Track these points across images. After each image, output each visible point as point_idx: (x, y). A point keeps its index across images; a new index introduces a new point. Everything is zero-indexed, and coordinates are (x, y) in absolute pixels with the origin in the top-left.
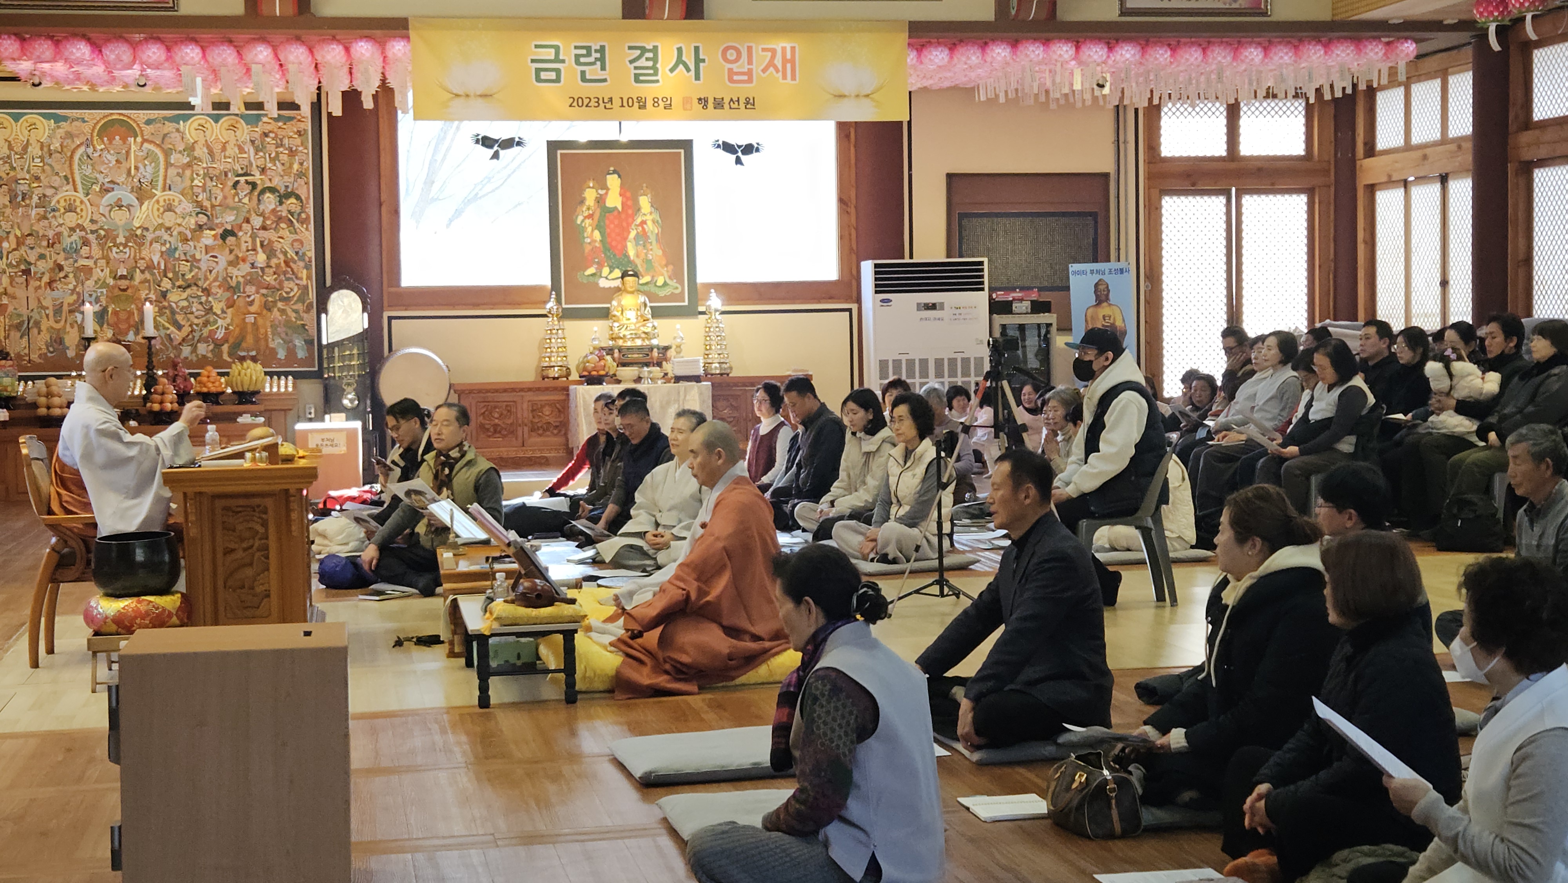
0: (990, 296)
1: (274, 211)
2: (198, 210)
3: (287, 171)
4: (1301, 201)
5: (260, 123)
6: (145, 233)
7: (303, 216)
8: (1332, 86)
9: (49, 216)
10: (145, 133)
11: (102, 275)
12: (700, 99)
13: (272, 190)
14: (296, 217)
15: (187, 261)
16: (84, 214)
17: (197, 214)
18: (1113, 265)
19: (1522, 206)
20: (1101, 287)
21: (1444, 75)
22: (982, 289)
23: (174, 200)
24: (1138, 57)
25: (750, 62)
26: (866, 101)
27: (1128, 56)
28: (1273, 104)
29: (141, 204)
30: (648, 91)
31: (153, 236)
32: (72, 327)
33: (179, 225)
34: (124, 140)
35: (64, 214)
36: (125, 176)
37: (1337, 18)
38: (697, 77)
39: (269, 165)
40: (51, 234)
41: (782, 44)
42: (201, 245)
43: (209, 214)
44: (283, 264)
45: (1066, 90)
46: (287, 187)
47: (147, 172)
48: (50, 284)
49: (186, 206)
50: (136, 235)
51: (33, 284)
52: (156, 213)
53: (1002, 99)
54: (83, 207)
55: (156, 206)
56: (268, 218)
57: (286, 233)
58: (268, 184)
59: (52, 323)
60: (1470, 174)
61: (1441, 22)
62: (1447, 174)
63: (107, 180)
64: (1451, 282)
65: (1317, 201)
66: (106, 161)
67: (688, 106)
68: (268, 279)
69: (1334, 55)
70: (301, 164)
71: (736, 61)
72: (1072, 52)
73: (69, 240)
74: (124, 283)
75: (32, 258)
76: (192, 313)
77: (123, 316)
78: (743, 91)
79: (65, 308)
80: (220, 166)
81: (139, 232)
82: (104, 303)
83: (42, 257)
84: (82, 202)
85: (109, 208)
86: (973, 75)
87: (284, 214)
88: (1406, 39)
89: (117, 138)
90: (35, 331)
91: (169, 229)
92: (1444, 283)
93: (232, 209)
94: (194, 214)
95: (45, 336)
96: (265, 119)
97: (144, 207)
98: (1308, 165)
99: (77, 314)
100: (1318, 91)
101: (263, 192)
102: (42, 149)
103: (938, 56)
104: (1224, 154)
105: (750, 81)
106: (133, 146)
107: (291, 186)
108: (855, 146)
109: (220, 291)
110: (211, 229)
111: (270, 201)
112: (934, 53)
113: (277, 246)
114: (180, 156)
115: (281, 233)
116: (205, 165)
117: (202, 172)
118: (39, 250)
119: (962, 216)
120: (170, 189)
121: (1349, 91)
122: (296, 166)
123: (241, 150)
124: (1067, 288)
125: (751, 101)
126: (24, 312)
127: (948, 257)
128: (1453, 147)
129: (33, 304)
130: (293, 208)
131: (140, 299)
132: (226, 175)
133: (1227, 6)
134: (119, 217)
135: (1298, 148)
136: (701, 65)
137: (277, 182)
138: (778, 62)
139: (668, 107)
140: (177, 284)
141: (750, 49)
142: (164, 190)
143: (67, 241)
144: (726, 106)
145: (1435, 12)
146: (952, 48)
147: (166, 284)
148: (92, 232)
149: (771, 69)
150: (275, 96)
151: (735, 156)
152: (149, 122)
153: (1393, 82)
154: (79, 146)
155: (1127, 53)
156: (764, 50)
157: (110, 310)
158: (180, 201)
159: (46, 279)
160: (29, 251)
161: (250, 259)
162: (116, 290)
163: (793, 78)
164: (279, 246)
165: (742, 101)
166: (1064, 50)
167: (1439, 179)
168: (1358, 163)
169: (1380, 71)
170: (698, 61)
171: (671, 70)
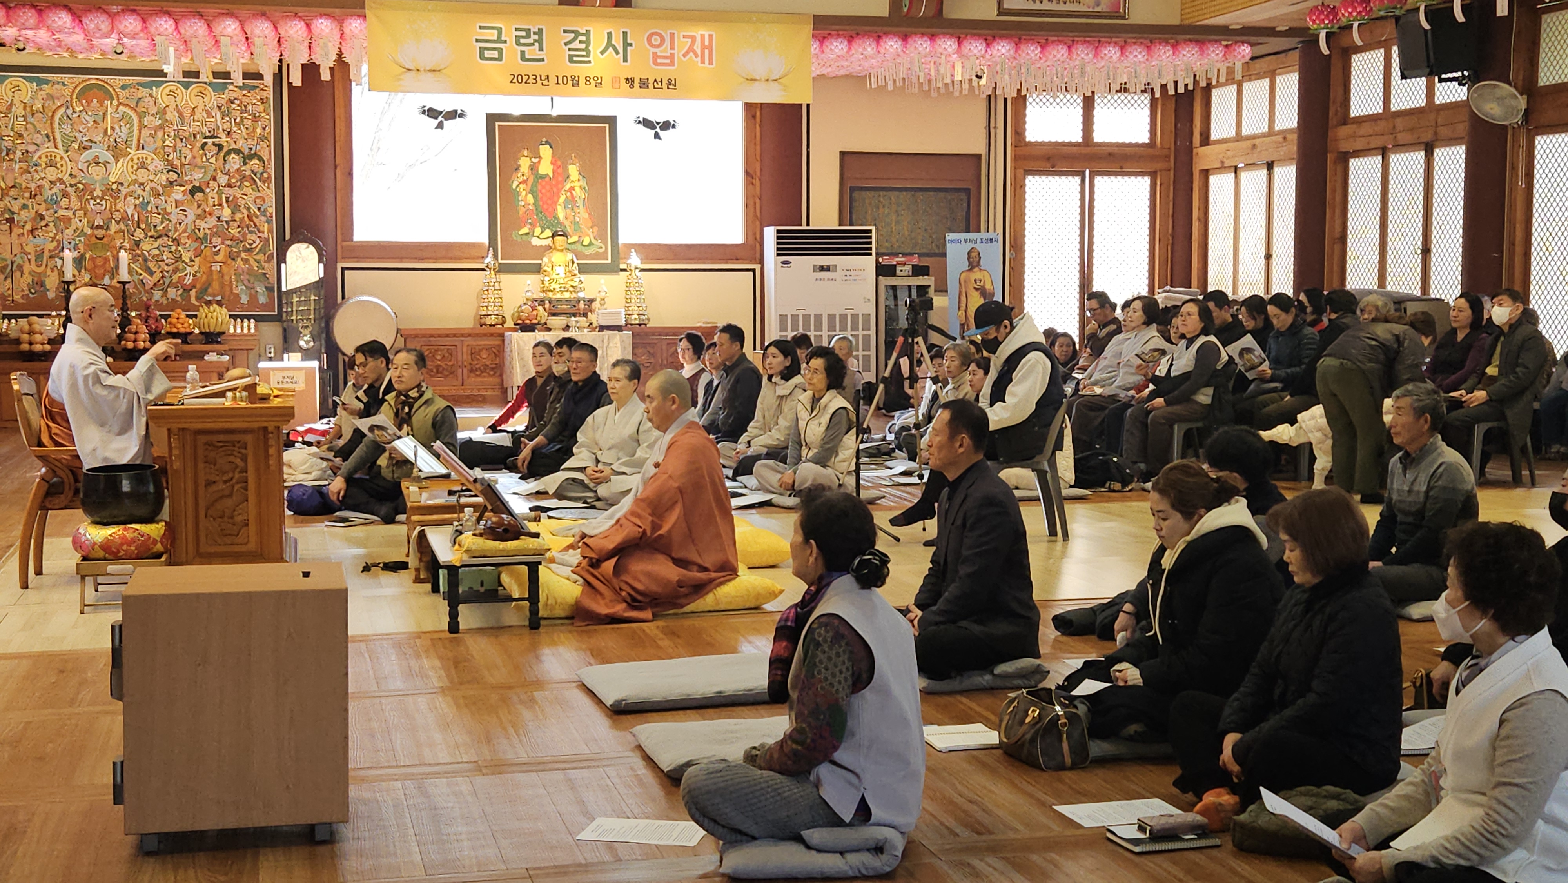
0: (877, 261)
1: (238, 170)
2: (169, 168)
3: (251, 134)
4: (1144, 183)
5: (226, 91)
6: (120, 188)
7: (265, 175)
8: (1176, 83)
9: (31, 170)
10: (121, 97)
11: (80, 224)
12: (627, 79)
13: (238, 152)
14: (258, 175)
15: (159, 214)
16: (64, 169)
17: (168, 172)
18: (983, 235)
19: (1339, 191)
20: (973, 254)
21: (1272, 75)
22: (870, 254)
23: (146, 159)
24: (1012, 52)
25: (672, 48)
26: (776, 83)
27: (1003, 51)
28: (1123, 98)
29: (117, 161)
30: (580, 70)
31: (128, 190)
32: (52, 270)
33: (152, 181)
34: (101, 103)
35: (45, 168)
36: (102, 135)
37: (1186, 22)
38: (625, 60)
39: (235, 129)
40: (33, 186)
41: (701, 32)
42: (171, 199)
43: (179, 172)
44: (246, 218)
45: (948, 80)
46: (251, 149)
47: (122, 133)
48: (32, 231)
49: (159, 164)
50: (112, 190)
51: (16, 231)
52: (130, 170)
53: (890, 87)
54: (63, 162)
55: (130, 163)
56: (233, 177)
57: (249, 191)
58: (233, 146)
59: (33, 267)
60: (1295, 162)
61: (1274, 28)
62: (1273, 162)
63: (85, 139)
64: (1274, 256)
65: (1159, 183)
66: (85, 122)
67: (617, 85)
68: (232, 231)
69: (1181, 55)
70: (264, 129)
71: (659, 46)
72: (955, 46)
73: (50, 192)
74: (100, 233)
75: (16, 209)
76: (163, 261)
77: (99, 262)
78: (666, 73)
79: (46, 254)
80: (189, 129)
81: (114, 187)
82: (82, 250)
83: (24, 207)
84: (62, 158)
85: (86, 164)
86: (866, 65)
87: (247, 173)
88: (1243, 42)
89: (95, 101)
90: (18, 274)
91: (143, 184)
92: (1268, 257)
93: (201, 168)
94: (165, 171)
95: (27, 279)
96: (231, 87)
97: (119, 164)
98: (1150, 150)
99: (57, 259)
100: (1164, 87)
101: (229, 153)
102: (25, 108)
103: (837, 46)
104: (1080, 140)
105: (672, 64)
106: (109, 109)
107: (254, 148)
108: (760, 126)
109: (189, 242)
110: (181, 186)
111: (235, 162)
112: (835, 44)
113: (241, 202)
114: (153, 118)
116: (175, 128)
117: (172, 134)
118: (21, 201)
119: (852, 189)
120: (143, 148)
121: (1190, 87)
122: (259, 130)
123: (208, 112)
124: (944, 255)
125: (673, 82)
126: (8, 257)
127: (840, 225)
128: (1279, 138)
129: (16, 250)
130: (256, 169)
131: (115, 247)
132: (195, 137)
133: (1091, 10)
134: (97, 172)
135: (1143, 137)
136: (629, 48)
137: (241, 144)
138: (697, 48)
139: (599, 85)
140: (149, 234)
141: (672, 35)
142: (138, 150)
143: (48, 193)
144: (651, 86)
145: (1270, 19)
146: (850, 39)
147: (139, 234)
148: (71, 186)
149: (691, 54)
150: (240, 65)
151: (653, 132)
152: (123, 87)
153: (1230, 80)
154: (59, 107)
155: (1003, 49)
156: (684, 37)
157: (87, 256)
158: (153, 159)
159: (28, 227)
160: (13, 202)
162: (94, 238)
163: (711, 63)
164: (243, 202)
165: (665, 82)
166: (948, 45)
167: (1265, 166)
168: (1195, 151)
169: (1219, 70)
170: (626, 45)
171: (602, 53)
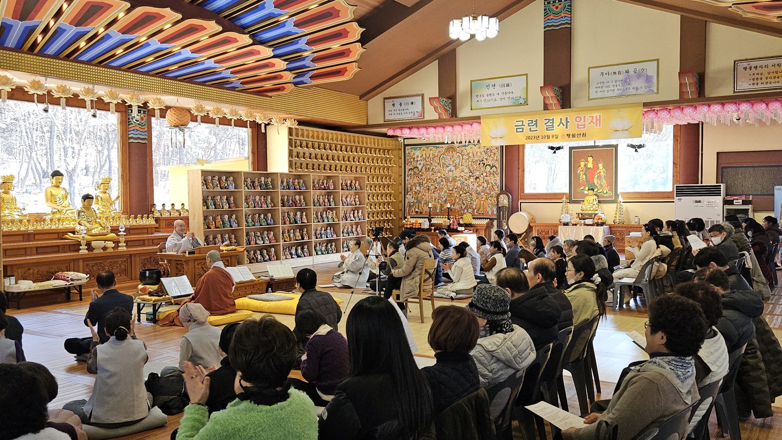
1: (489, 171)
2: (470, 171)
3: (493, 160)
6: (456, 178)
7: (497, 172)
9: (434, 174)
10: (457, 150)
11: (446, 190)
12: (567, 135)
14: (495, 172)
15: (467, 186)
16: (442, 173)
17: (470, 173)
23: (464, 169)
25: (585, 122)
29: (456, 170)
30: (550, 133)
31: (458, 179)
32: (438, 204)
33: (465, 176)
35: (437, 173)
36: (452, 162)
38: (567, 128)
39: (488, 158)
40: (434, 179)
41: (596, 114)
42: (470, 181)
43: (473, 173)
44: (491, 187)
47: (458, 161)
49: (467, 170)
50: (454, 179)
51: (430, 192)
52: (459, 173)
55: (459, 171)
56: (488, 173)
58: (488, 164)
59: (434, 203)
63: (448, 164)
66: (448, 159)
67: (564, 137)
68: (487, 191)
70: (497, 157)
71: (580, 121)
76: (467, 200)
77: (451, 201)
78: (582, 131)
80: (475, 159)
82: (446, 197)
84: (443, 170)
85: (448, 171)
87: (492, 172)
89: (451, 152)
91: (462, 177)
93: (478, 171)
99: (439, 200)
101: (486, 166)
102: (433, 156)
105: (584, 127)
106: (454, 154)
107: (494, 164)
109: (475, 194)
110: (473, 177)
111: (488, 168)
113: (490, 181)
114: (466, 156)
115: (491, 177)
117: (471, 161)
120: (463, 166)
122: (495, 158)
123: (481, 154)
126: (428, 200)
129: (430, 198)
131: (455, 196)
132: (477, 161)
134: (451, 174)
137: (490, 163)
138: (594, 121)
139: (557, 137)
141: (585, 117)
142: (461, 166)
143: (438, 181)
144: (576, 136)
147: (461, 192)
148: (444, 178)
149: (592, 123)
152: (458, 147)
154: (441, 155)
156: (589, 117)
157: (447, 199)
159: (433, 191)
161: (483, 185)
162: (449, 194)
163: (600, 126)
165: (582, 134)
170: (567, 122)
171: (558, 126)
